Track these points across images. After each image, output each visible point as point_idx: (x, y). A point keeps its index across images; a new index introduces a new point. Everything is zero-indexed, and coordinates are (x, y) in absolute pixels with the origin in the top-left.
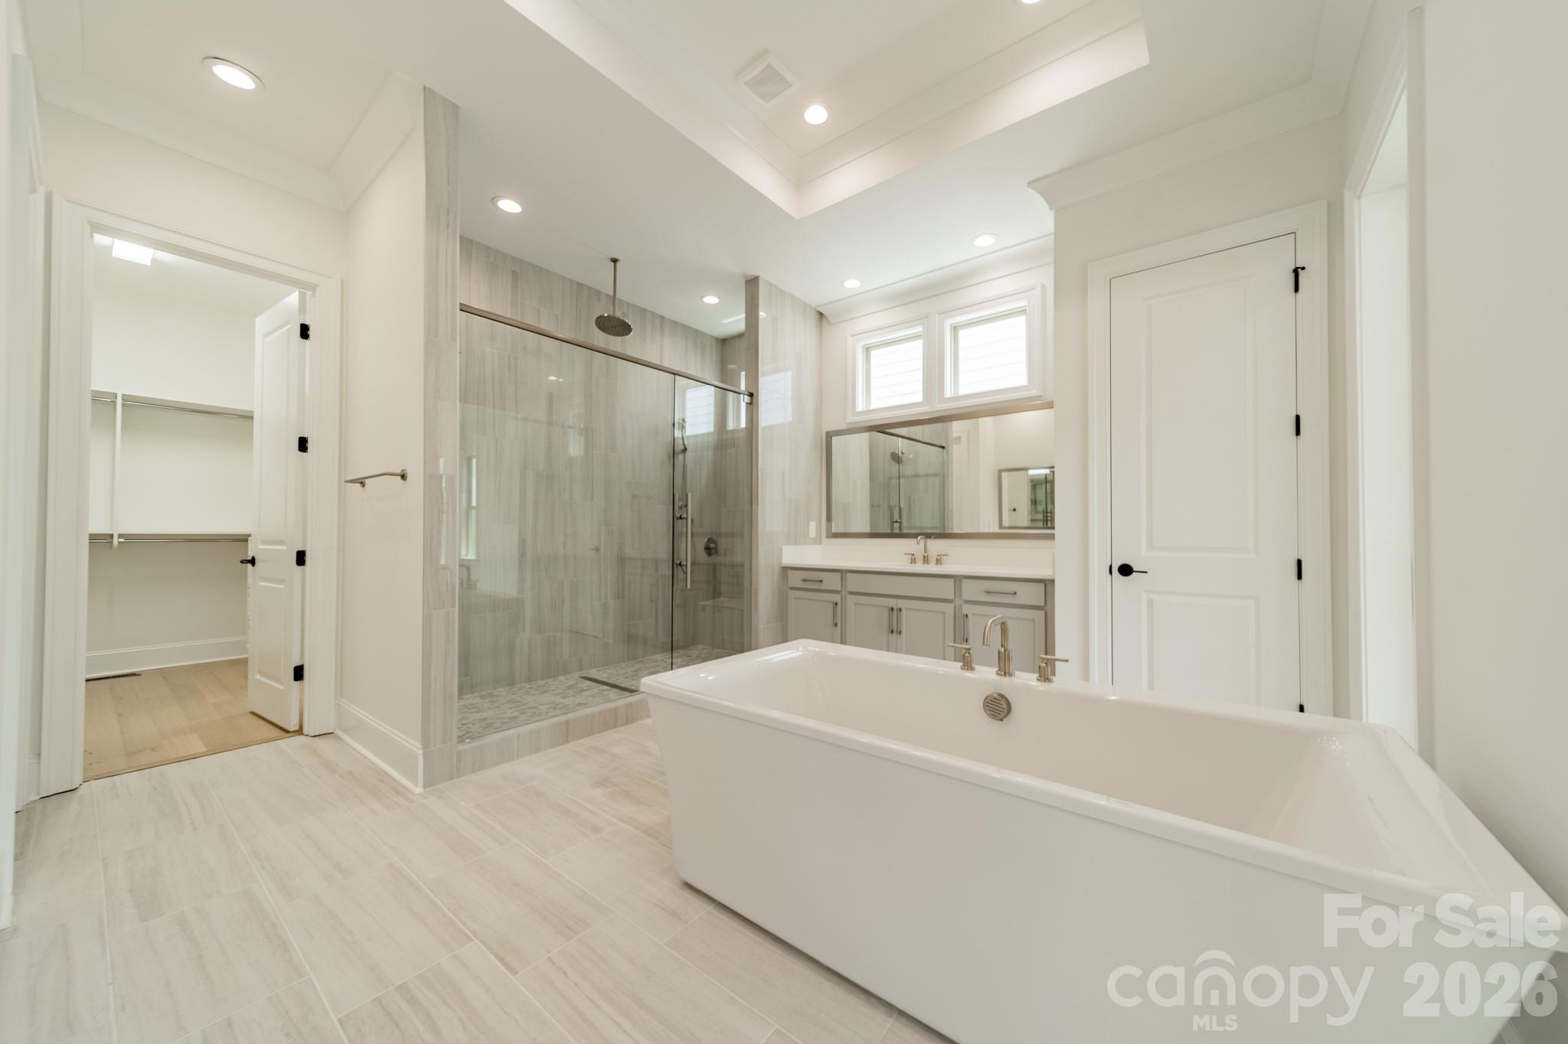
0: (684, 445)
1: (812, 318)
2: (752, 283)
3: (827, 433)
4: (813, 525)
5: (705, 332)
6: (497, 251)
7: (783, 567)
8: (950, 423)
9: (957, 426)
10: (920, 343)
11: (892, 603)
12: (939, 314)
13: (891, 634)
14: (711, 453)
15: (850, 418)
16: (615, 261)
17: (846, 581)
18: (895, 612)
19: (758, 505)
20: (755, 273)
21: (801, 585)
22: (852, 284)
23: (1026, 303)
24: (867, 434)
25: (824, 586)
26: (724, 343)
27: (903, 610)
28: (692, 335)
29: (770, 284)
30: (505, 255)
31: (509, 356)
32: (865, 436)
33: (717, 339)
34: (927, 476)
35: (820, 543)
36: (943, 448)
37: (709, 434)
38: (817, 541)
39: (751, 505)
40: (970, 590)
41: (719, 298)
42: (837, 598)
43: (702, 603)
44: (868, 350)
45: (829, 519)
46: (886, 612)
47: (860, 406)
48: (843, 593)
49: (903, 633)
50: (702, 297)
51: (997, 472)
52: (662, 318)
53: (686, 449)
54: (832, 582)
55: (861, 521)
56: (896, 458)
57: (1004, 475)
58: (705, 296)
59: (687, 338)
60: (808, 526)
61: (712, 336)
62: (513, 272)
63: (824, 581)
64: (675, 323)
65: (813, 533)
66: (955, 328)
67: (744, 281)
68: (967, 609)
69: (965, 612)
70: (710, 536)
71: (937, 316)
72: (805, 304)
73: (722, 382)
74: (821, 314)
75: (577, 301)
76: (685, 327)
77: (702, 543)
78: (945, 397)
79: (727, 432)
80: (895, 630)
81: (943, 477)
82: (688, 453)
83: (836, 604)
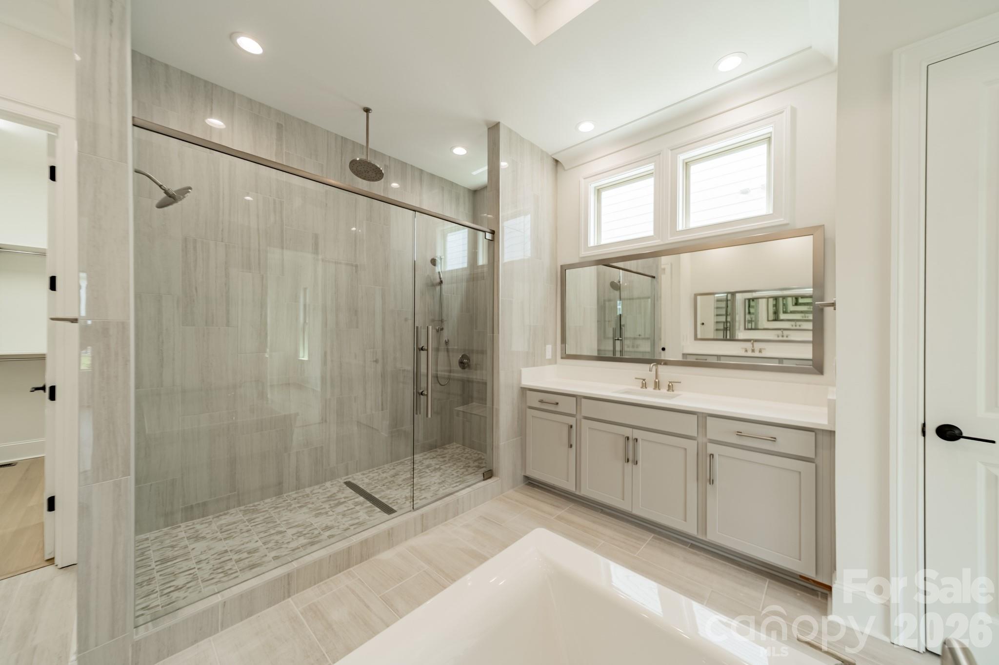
0: (440, 278)
1: (549, 164)
2: (494, 129)
3: (561, 266)
4: (549, 348)
5: (459, 184)
6: (261, 105)
7: (522, 388)
8: (659, 258)
9: (664, 260)
10: (651, 181)
11: (627, 432)
12: (671, 150)
13: (626, 464)
14: (464, 284)
15: (583, 253)
16: (367, 110)
17: (581, 406)
18: (631, 443)
19: (499, 333)
20: (497, 120)
21: (538, 405)
22: (586, 127)
23: (771, 129)
24: (595, 267)
25: (559, 409)
26: (475, 193)
27: (640, 441)
28: (446, 185)
29: (510, 131)
30: (269, 108)
31: (274, 200)
32: (593, 269)
33: (469, 190)
34: (639, 298)
35: (556, 363)
36: (654, 277)
37: (463, 269)
38: (553, 361)
39: (493, 333)
40: (715, 429)
41: (466, 148)
42: (572, 421)
43: (456, 409)
44: (599, 191)
45: (564, 340)
46: (621, 441)
47: (592, 243)
48: (578, 417)
49: (640, 463)
50: (452, 148)
51: (693, 295)
52: (421, 171)
53: (441, 282)
54: (567, 405)
55: (589, 344)
56: (615, 286)
57: (699, 298)
58: (455, 147)
59: (443, 189)
60: (545, 349)
61: (465, 188)
62: (278, 124)
63: (559, 404)
64: (432, 176)
65: (549, 355)
66: (686, 163)
67: (486, 129)
68: (712, 448)
69: (710, 451)
70: (463, 353)
71: (669, 151)
72: (542, 151)
73: (473, 223)
74: (557, 161)
75: (342, 154)
76: (442, 180)
77: (456, 358)
78: (678, 230)
79: (478, 267)
80: (631, 459)
81: (655, 299)
82: (444, 286)
83: (571, 427)
